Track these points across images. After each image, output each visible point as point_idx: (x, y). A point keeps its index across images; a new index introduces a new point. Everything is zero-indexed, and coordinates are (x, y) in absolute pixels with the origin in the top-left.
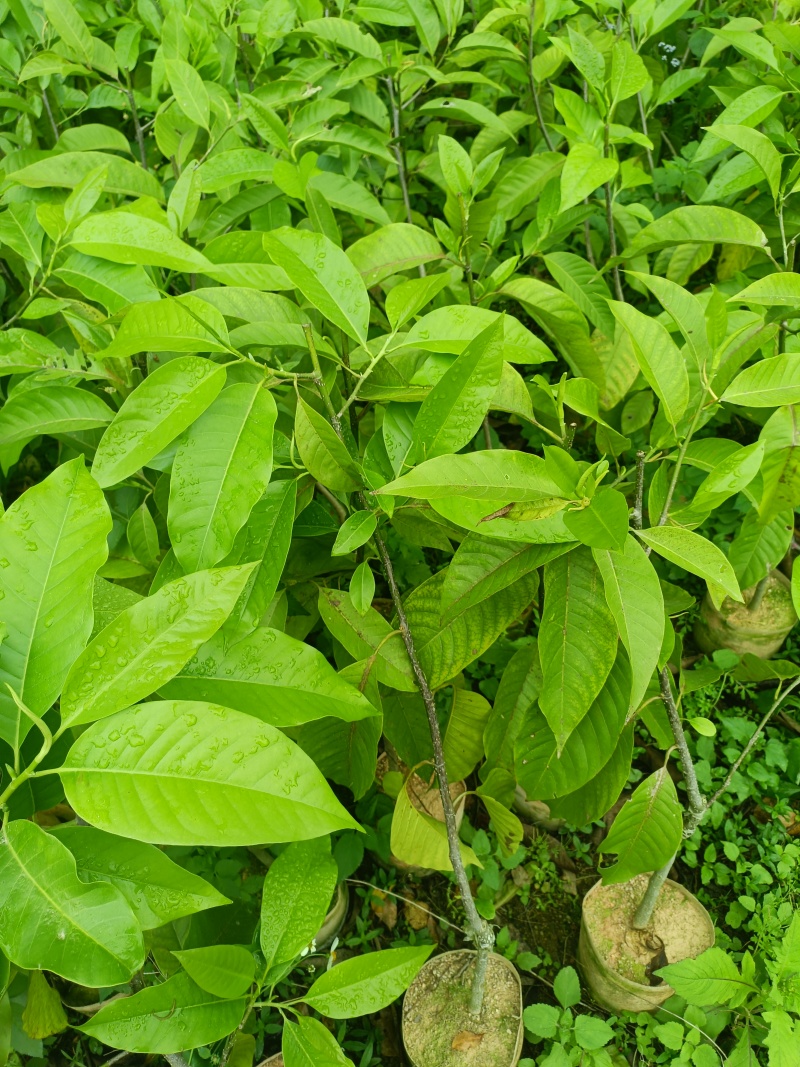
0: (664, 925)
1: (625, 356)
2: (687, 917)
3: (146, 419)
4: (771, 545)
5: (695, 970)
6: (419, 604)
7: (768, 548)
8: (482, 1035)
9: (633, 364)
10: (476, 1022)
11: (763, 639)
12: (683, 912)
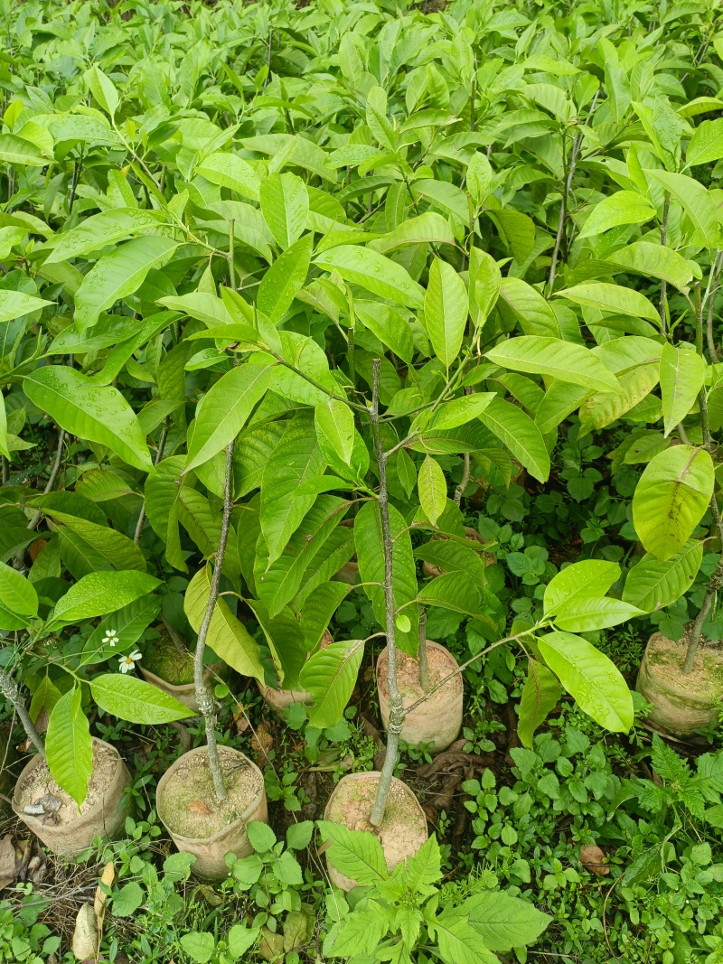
0: (393, 835)
1: (632, 387)
2: (415, 841)
3: (95, 235)
4: (670, 587)
5: (345, 838)
6: (252, 441)
7: (666, 588)
8: (211, 812)
9: (635, 396)
10: (215, 803)
11: (678, 700)
12: (415, 835)
